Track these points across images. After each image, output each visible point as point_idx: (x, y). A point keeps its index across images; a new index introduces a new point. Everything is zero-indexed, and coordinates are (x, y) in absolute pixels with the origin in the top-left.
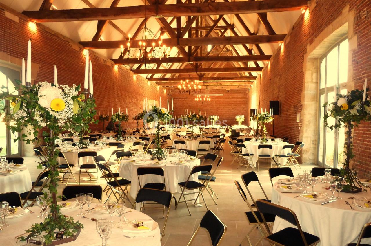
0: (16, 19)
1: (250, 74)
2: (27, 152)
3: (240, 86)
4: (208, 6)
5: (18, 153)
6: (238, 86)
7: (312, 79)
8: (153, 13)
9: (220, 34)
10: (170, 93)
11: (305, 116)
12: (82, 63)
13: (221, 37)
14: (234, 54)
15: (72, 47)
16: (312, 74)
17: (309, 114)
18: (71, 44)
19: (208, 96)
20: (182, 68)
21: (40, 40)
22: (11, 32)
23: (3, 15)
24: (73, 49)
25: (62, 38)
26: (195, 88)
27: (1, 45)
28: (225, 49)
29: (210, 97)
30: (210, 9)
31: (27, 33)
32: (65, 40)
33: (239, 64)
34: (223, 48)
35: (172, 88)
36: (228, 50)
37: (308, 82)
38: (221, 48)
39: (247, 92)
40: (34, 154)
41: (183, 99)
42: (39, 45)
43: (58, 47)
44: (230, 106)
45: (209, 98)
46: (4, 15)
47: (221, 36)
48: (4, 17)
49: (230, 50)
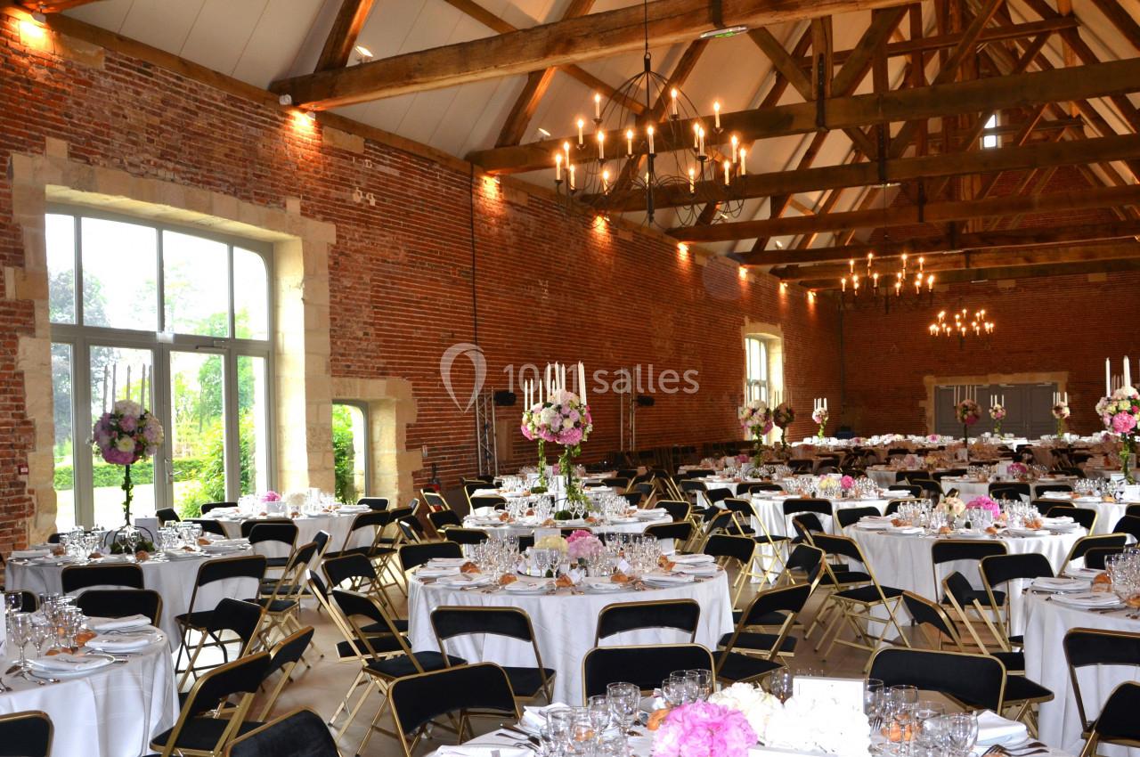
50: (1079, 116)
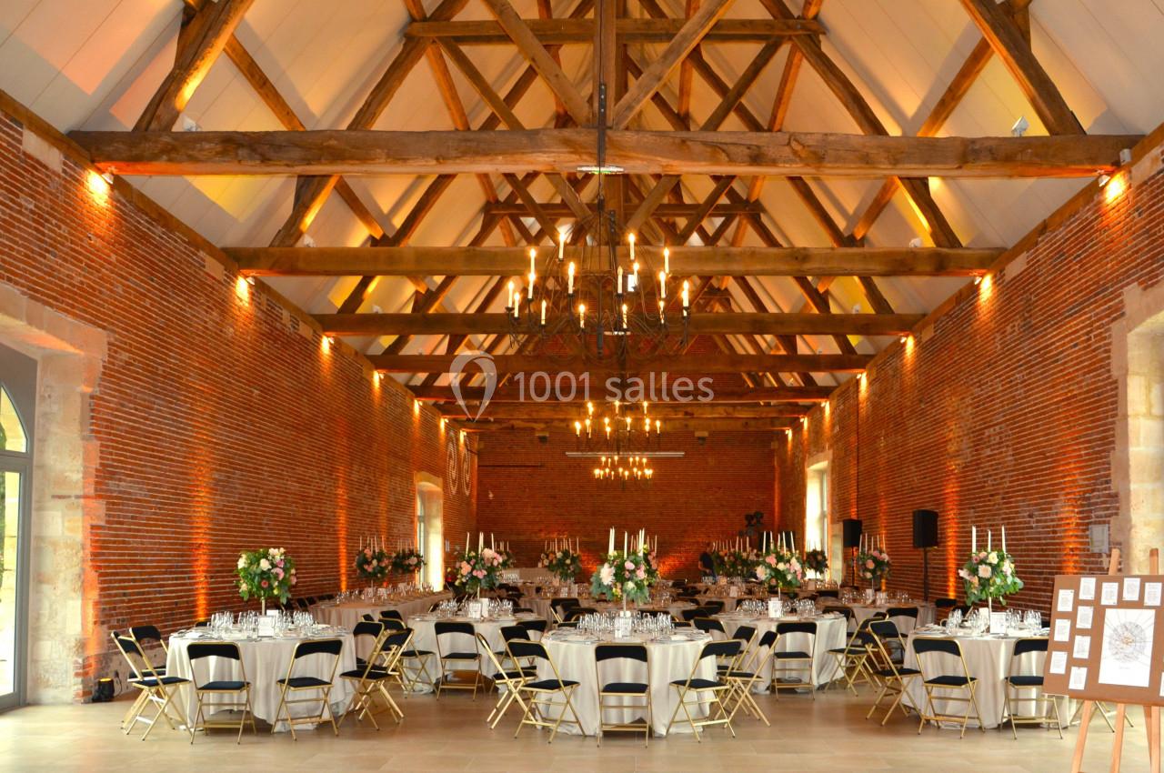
0: (53, 158)
1: (809, 380)
2: (48, 686)
3: (753, 423)
4: (789, 144)
5: (12, 691)
6: (744, 421)
7: (1150, 406)
8: (585, 157)
11: (1133, 530)
16: (1149, 388)
17: (1147, 524)
19: (645, 460)
22: (36, 206)
23: (18, 145)
26: (647, 428)
27: (5, 258)
29: (653, 463)
30: (795, 153)
31: (82, 214)
35: (488, 426)
37: (1137, 416)
40: (77, 695)
41: (529, 470)
44: (711, 497)
45: (648, 466)
46: (20, 142)
48: (18, 149)
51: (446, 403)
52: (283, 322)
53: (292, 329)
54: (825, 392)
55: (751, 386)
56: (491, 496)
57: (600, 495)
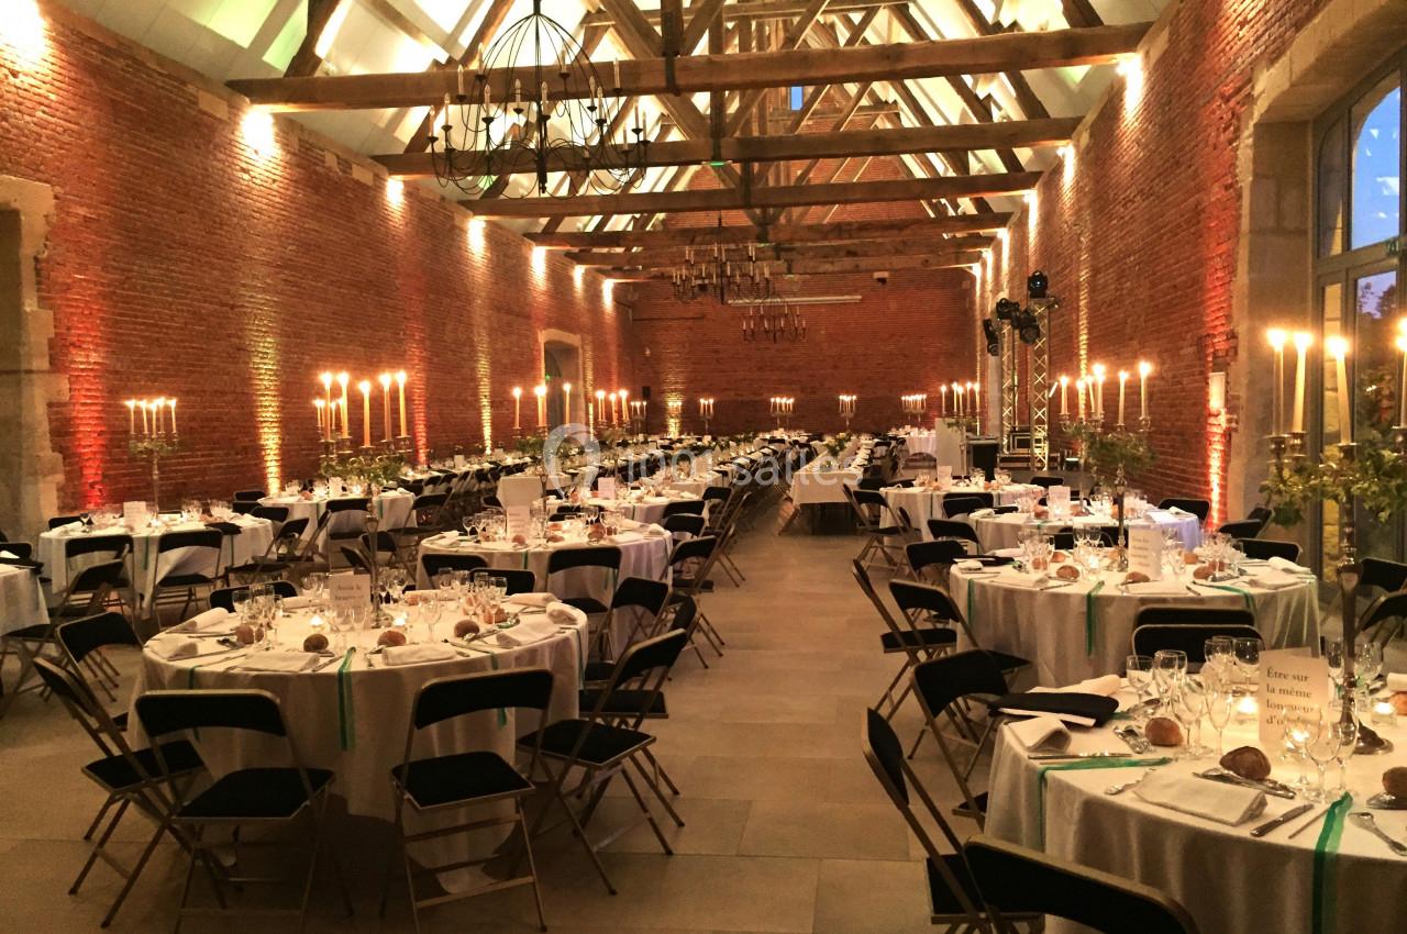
9: (843, 34)
10: (629, 297)
12: (246, 177)
13: (849, 48)
14: (909, 121)
15: (196, 103)
18: (191, 89)
20: (680, 187)
21: (55, 76)
24: (205, 113)
25: (154, 67)
28: (865, 102)
32: (166, 73)
33: (929, 166)
34: (860, 96)
36: (879, 104)
38: (850, 97)
39: (966, 285)
42: (53, 97)
43: (134, 105)
47: (850, 42)
49: (886, 102)
50: (895, 102)
51: (581, 251)
52: (327, 165)
53: (340, 173)
54: (1002, 220)
55: (932, 215)
56: (648, 352)
57: (768, 349)
